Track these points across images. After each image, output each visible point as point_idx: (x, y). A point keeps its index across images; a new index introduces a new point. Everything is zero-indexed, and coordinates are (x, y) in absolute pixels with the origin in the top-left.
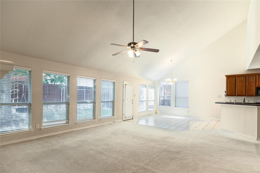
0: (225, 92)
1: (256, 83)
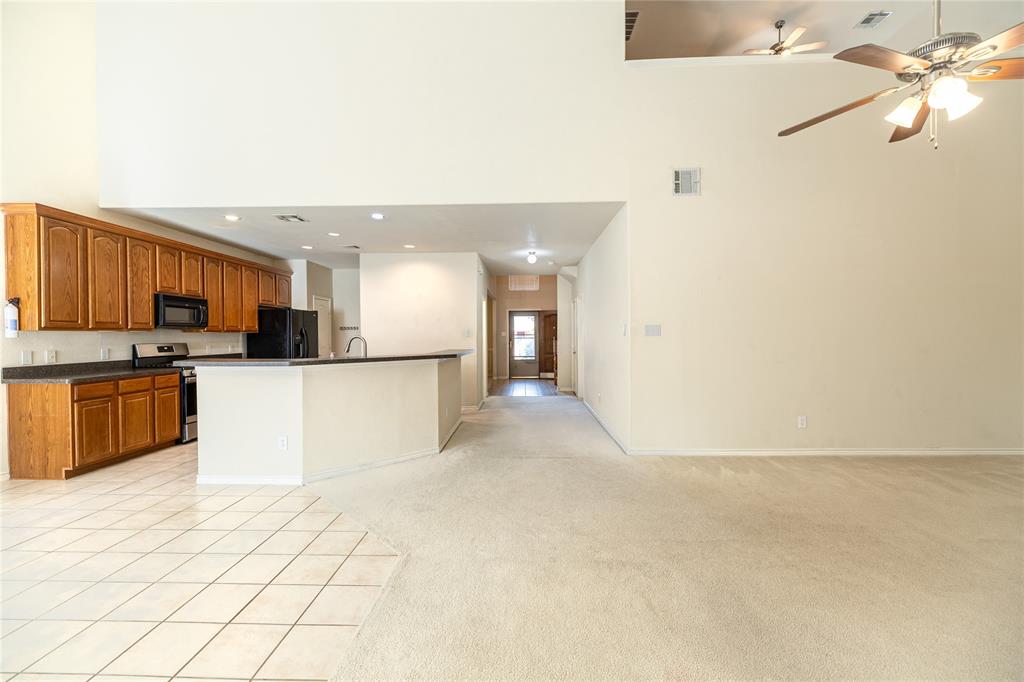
0: (16, 302)
1: (154, 276)
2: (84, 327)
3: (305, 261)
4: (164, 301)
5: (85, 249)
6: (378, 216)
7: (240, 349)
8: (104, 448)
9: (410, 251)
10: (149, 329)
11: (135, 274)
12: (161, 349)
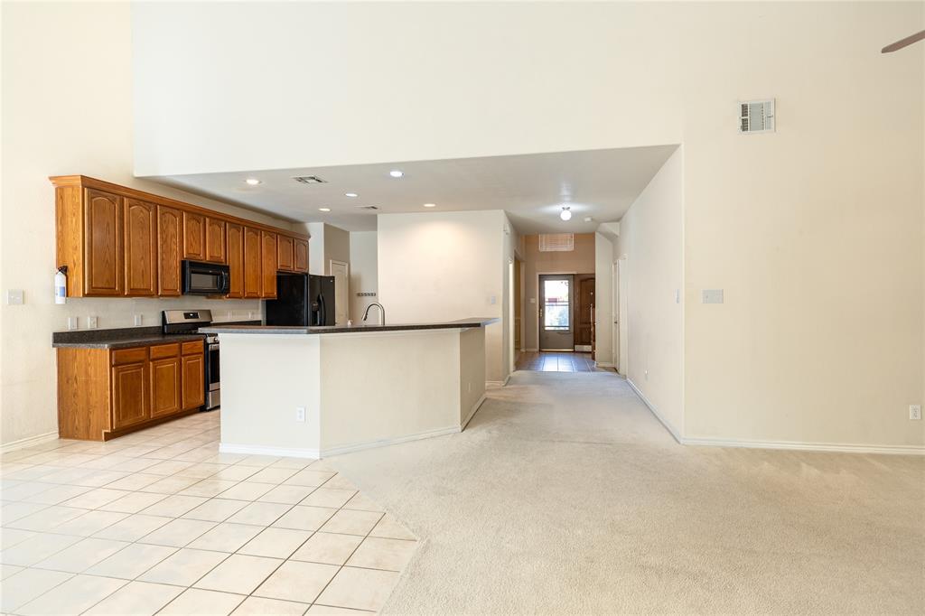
1: (182, 243)
2: (120, 295)
3: (322, 224)
4: (190, 267)
5: (122, 219)
6: (396, 174)
7: (259, 315)
8: (137, 412)
9: (430, 210)
10: (178, 296)
11: (164, 241)
12: (187, 316)
